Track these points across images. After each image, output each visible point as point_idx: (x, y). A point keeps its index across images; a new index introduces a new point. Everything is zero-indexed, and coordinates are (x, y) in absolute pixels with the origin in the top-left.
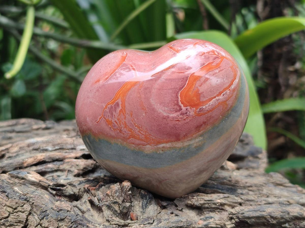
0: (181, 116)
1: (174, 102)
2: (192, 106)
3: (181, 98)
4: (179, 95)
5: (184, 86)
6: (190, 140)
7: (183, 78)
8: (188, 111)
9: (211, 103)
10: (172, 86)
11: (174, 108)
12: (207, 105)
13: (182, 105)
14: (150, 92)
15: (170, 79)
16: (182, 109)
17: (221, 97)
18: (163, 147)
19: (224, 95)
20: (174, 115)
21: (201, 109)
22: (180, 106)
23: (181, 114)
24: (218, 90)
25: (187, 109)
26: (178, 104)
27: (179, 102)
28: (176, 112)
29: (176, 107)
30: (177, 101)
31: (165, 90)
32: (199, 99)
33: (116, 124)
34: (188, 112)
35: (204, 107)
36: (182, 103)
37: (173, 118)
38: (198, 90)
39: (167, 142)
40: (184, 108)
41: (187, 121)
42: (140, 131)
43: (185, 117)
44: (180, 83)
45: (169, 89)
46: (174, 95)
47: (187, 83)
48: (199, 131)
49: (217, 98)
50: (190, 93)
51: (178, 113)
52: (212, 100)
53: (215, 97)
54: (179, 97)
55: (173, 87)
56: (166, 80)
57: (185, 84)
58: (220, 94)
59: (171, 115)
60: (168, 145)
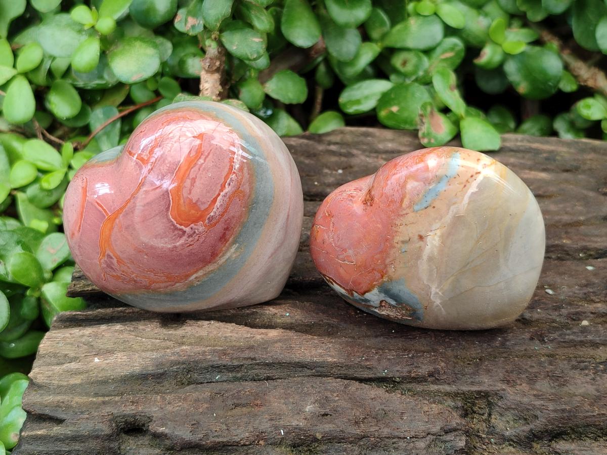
0: (191, 239)
1: (170, 229)
2: (195, 221)
3: (175, 221)
4: (171, 217)
5: (169, 204)
6: (223, 255)
7: (163, 195)
8: (195, 229)
9: (218, 204)
10: (155, 211)
11: (175, 235)
12: (214, 210)
13: (182, 227)
14: (134, 229)
15: (148, 203)
16: (185, 232)
17: (227, 189)
18: (196, 278)
19: (229, 184)
20: (182, 241)
21: (209, 218)
22: (180, 229)
23: (189, 237)
24: (217, 184)
25: (192, 229)
26: (176, 229)
27: (176, 226)
28: (181, 237)
29: (176, 232)
30: (173, 225)
31: (151, 219)
32: (198, 210)
33: (124, 277)
34: (196, 231)
35: (212, 214)
36: (181, 225)
37: (182, 245)
38: (191, 200)
39: (196, 272)
40: (187, 229)
41: (201, 240)
42: (156, 274)
43: (197, 238)
44: (163, 203)
45: (154, 216)
46: (164, 221)
47: (171, 199)
48: (226, 241)
49: (222, 194)
50: (183, 209)
51: (185, 237)
52: (218, 200)
53: (219, 195)
54: (173, 220)
55: (157, 212)
56: (144, 206)
57: (170, 201)
58: (223, 187)
59: (178, 244)
60: (200, 273)
